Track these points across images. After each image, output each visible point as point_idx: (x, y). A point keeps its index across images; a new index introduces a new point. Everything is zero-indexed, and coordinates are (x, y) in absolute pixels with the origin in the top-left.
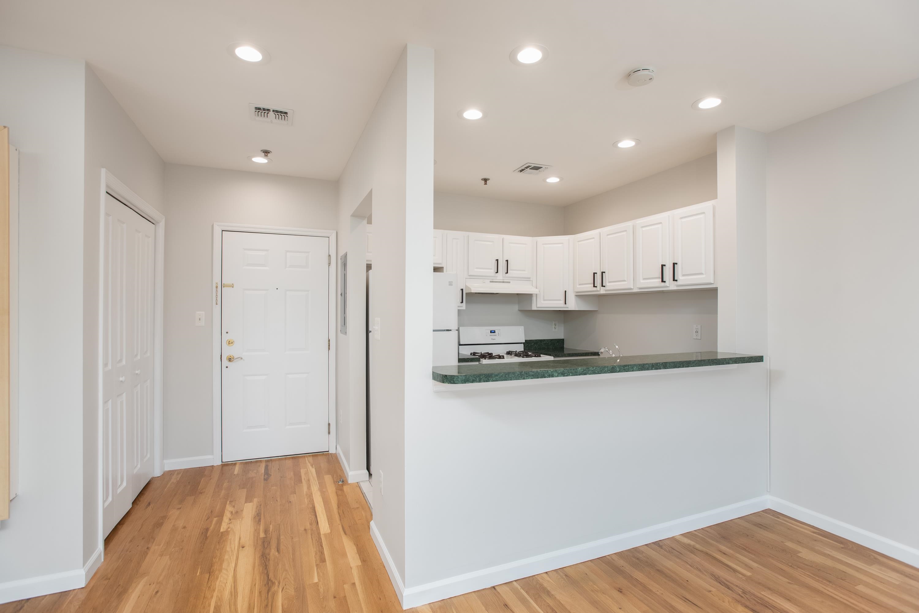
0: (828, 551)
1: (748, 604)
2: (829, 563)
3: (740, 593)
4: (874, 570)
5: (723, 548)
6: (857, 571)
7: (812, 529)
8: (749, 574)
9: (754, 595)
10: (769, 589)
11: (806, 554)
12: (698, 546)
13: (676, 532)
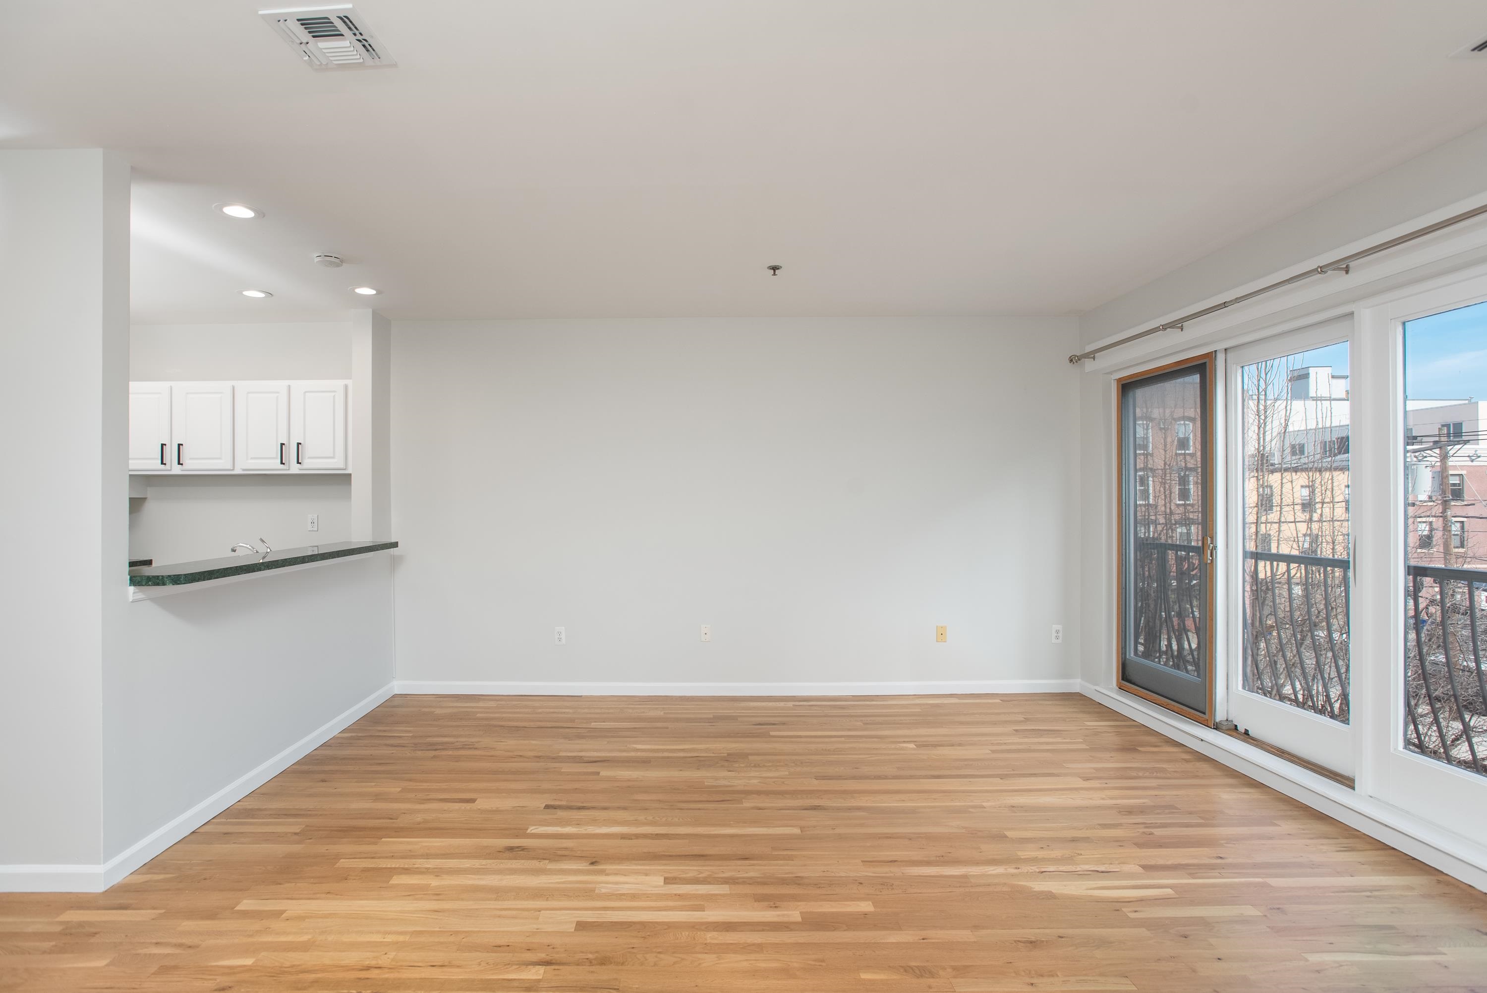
0: (452, 704)
1: (422, 748)
2: (455, 710)
3: (413, 746)
4: (481, 704)
5: (379, 728)
6: (473, 708)
7: (434, 696)
8: (411, 735)
9: (423, 743)
10: (430, 736)
11: (438, 711)
12: (360, 735)
13: (335, 733)
